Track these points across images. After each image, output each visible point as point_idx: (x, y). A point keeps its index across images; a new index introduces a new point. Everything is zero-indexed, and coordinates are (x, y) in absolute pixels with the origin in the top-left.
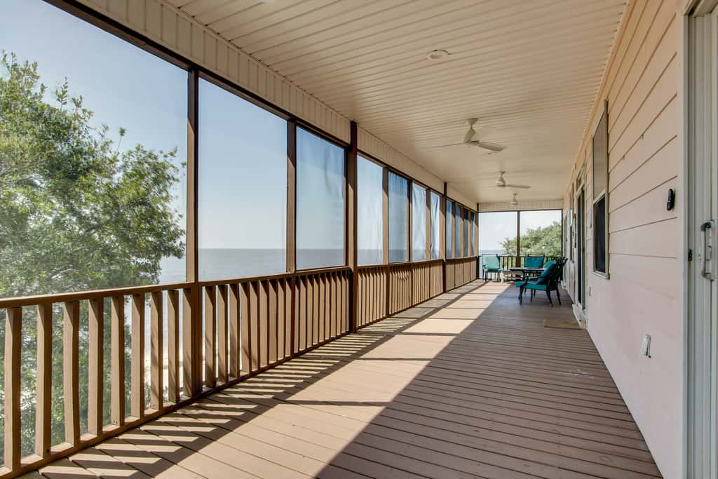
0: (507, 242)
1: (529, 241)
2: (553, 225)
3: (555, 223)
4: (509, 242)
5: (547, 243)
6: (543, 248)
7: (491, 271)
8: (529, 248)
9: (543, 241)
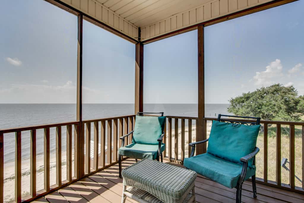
0: (232, 100)
1: (243, 99)
2: (257, 91)
5: (254, 100)
6: (251, 102)
8: (244, 103)
9: (251, 99)
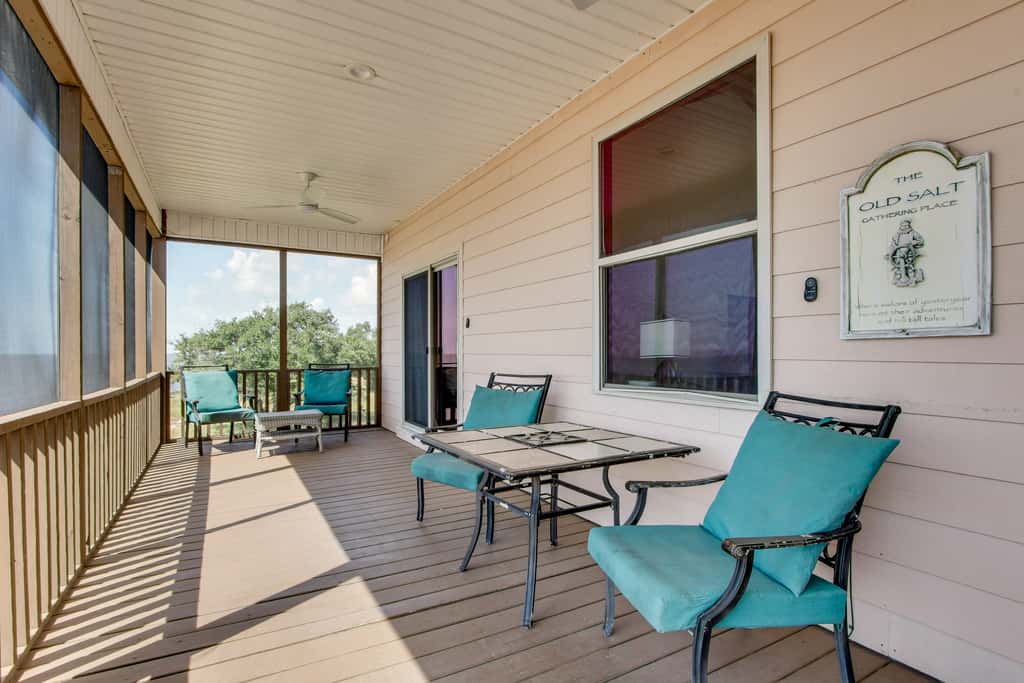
0: (181, 341)
3: (255, 313)
4: (185, 340)
5: (249, 343)
7: (217, 418)
